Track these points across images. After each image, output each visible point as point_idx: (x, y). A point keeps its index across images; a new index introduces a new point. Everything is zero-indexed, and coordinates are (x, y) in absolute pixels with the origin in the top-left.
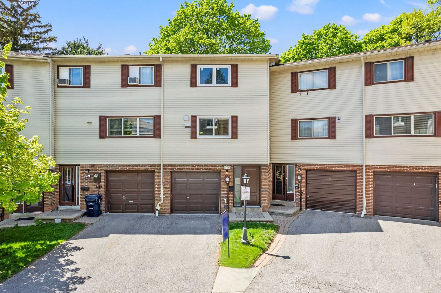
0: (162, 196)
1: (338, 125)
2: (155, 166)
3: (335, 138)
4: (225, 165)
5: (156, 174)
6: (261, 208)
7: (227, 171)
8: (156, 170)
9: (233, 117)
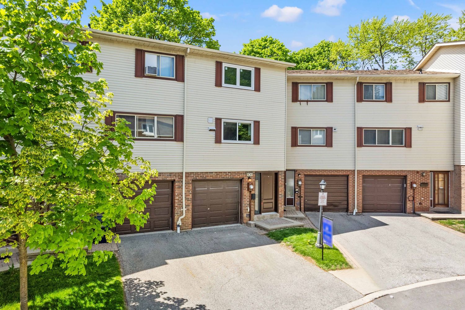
0: (184, 209)
3: (331, 146)
4: (248, 172)
5: (177, 184)
6: (278, 214)
7: (249, 178)
8: (177, 179)
9: (255, 122)
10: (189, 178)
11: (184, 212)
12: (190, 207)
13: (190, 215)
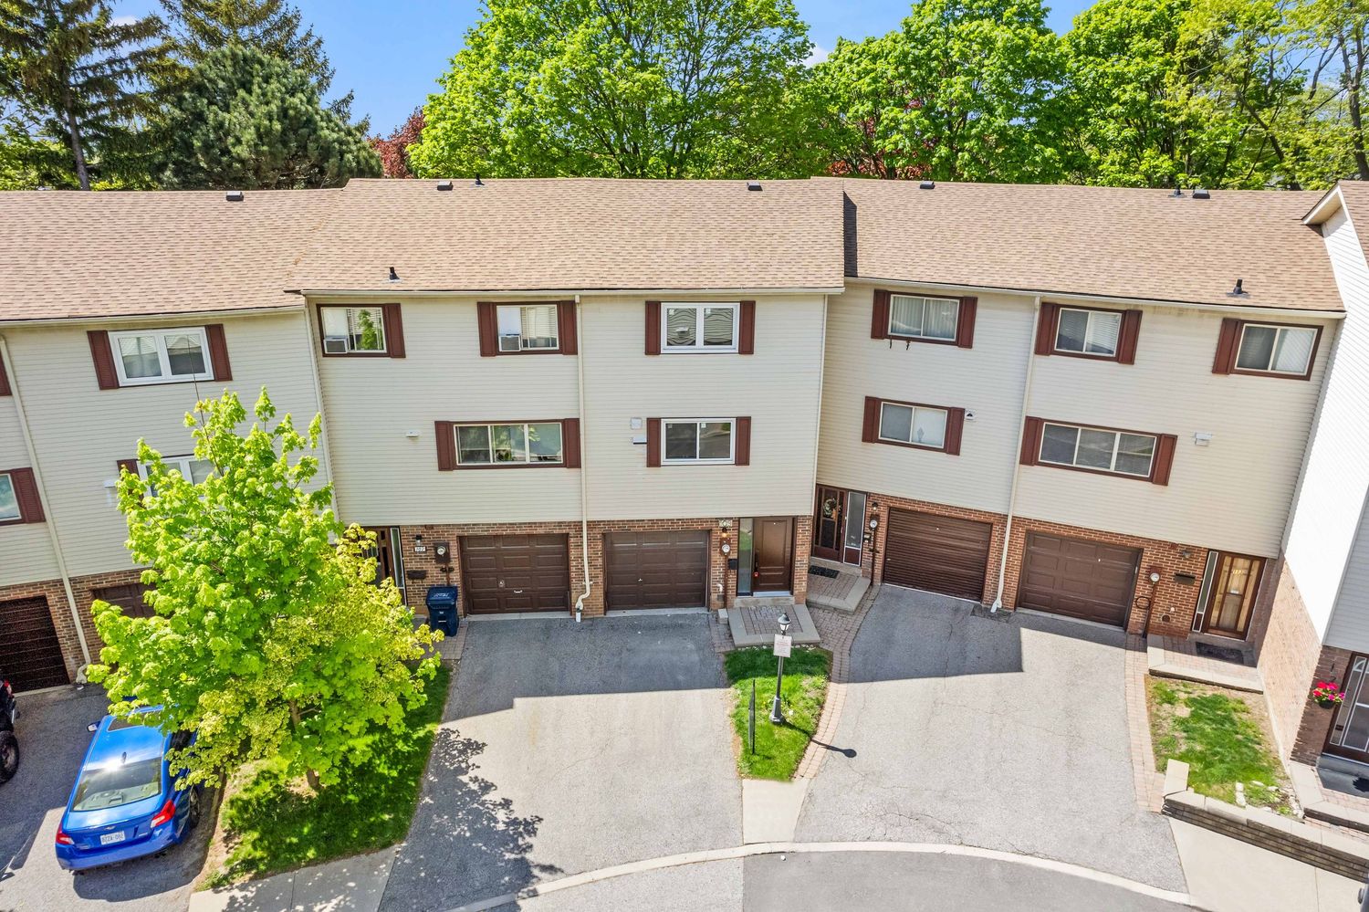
0: (588, 583)
1: (966, 426)
2: (569, 524)
3: (957, 452)
4: (722, 519)
5: (572, 540)
6: (793, 598)
7: (725, 530)
8: (572, 533)
9: (739, 420)
10: (596, 531)
11: (588, 588)
12: (600, 580)
13: (600, 592)
